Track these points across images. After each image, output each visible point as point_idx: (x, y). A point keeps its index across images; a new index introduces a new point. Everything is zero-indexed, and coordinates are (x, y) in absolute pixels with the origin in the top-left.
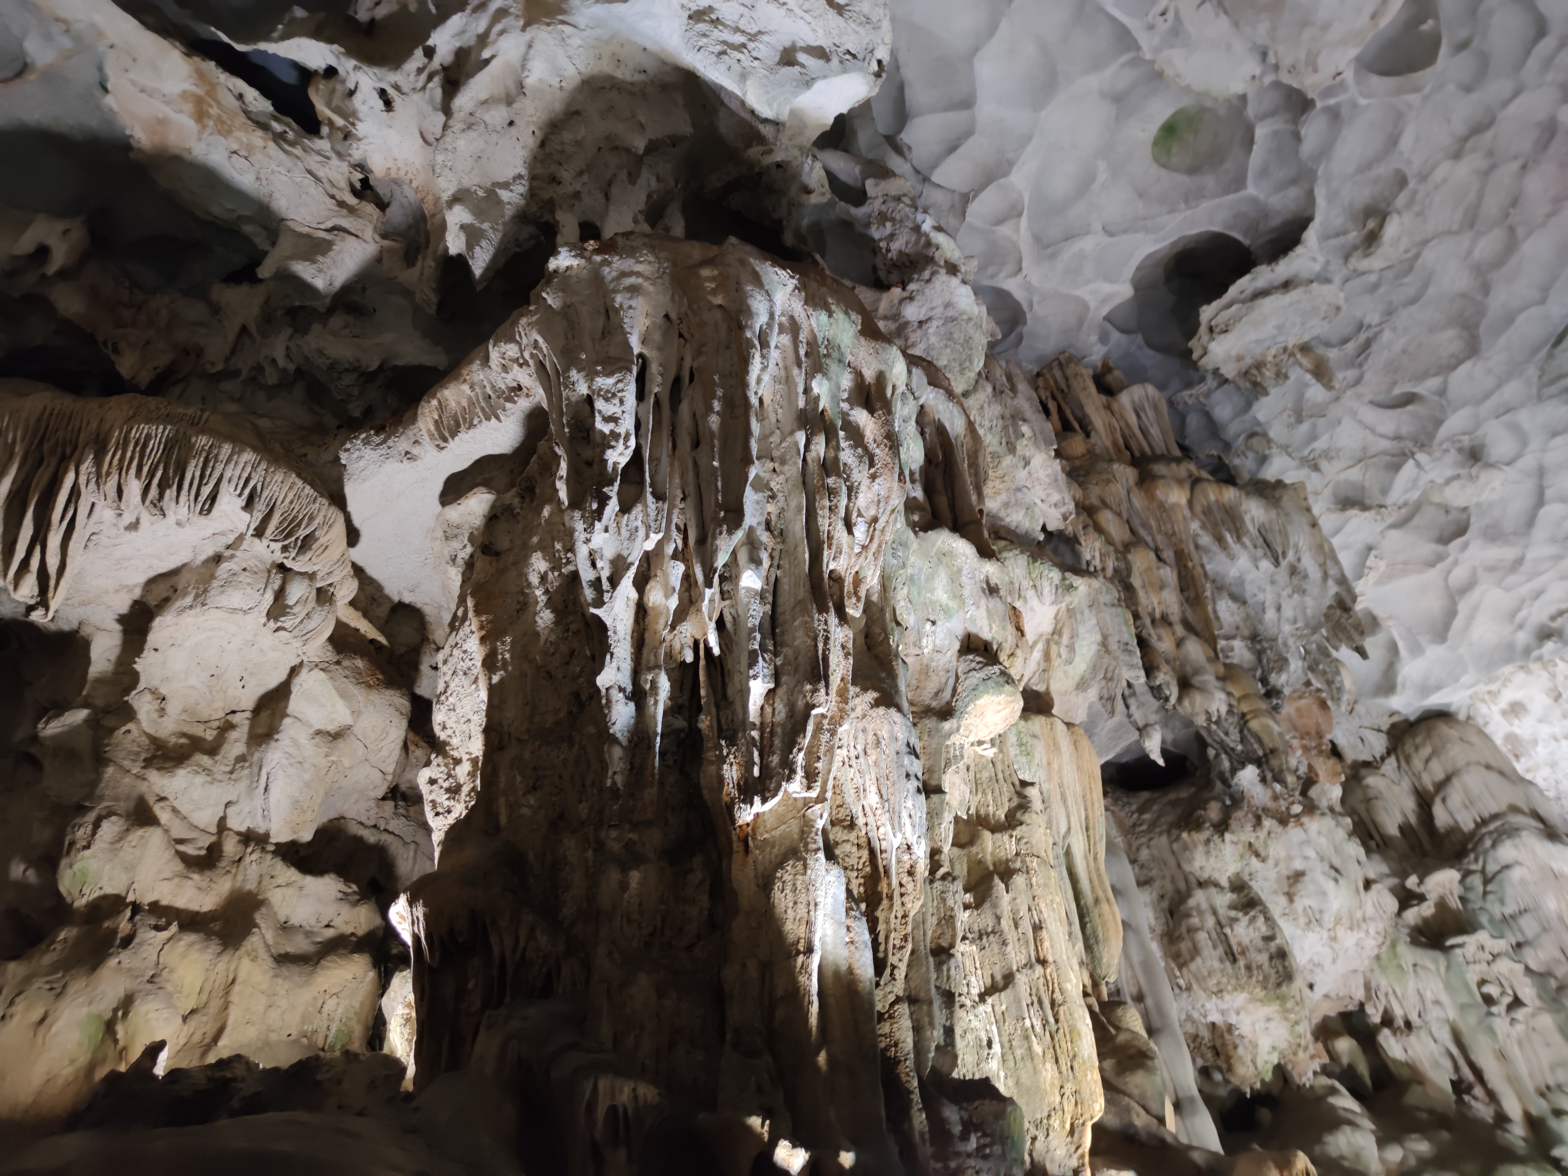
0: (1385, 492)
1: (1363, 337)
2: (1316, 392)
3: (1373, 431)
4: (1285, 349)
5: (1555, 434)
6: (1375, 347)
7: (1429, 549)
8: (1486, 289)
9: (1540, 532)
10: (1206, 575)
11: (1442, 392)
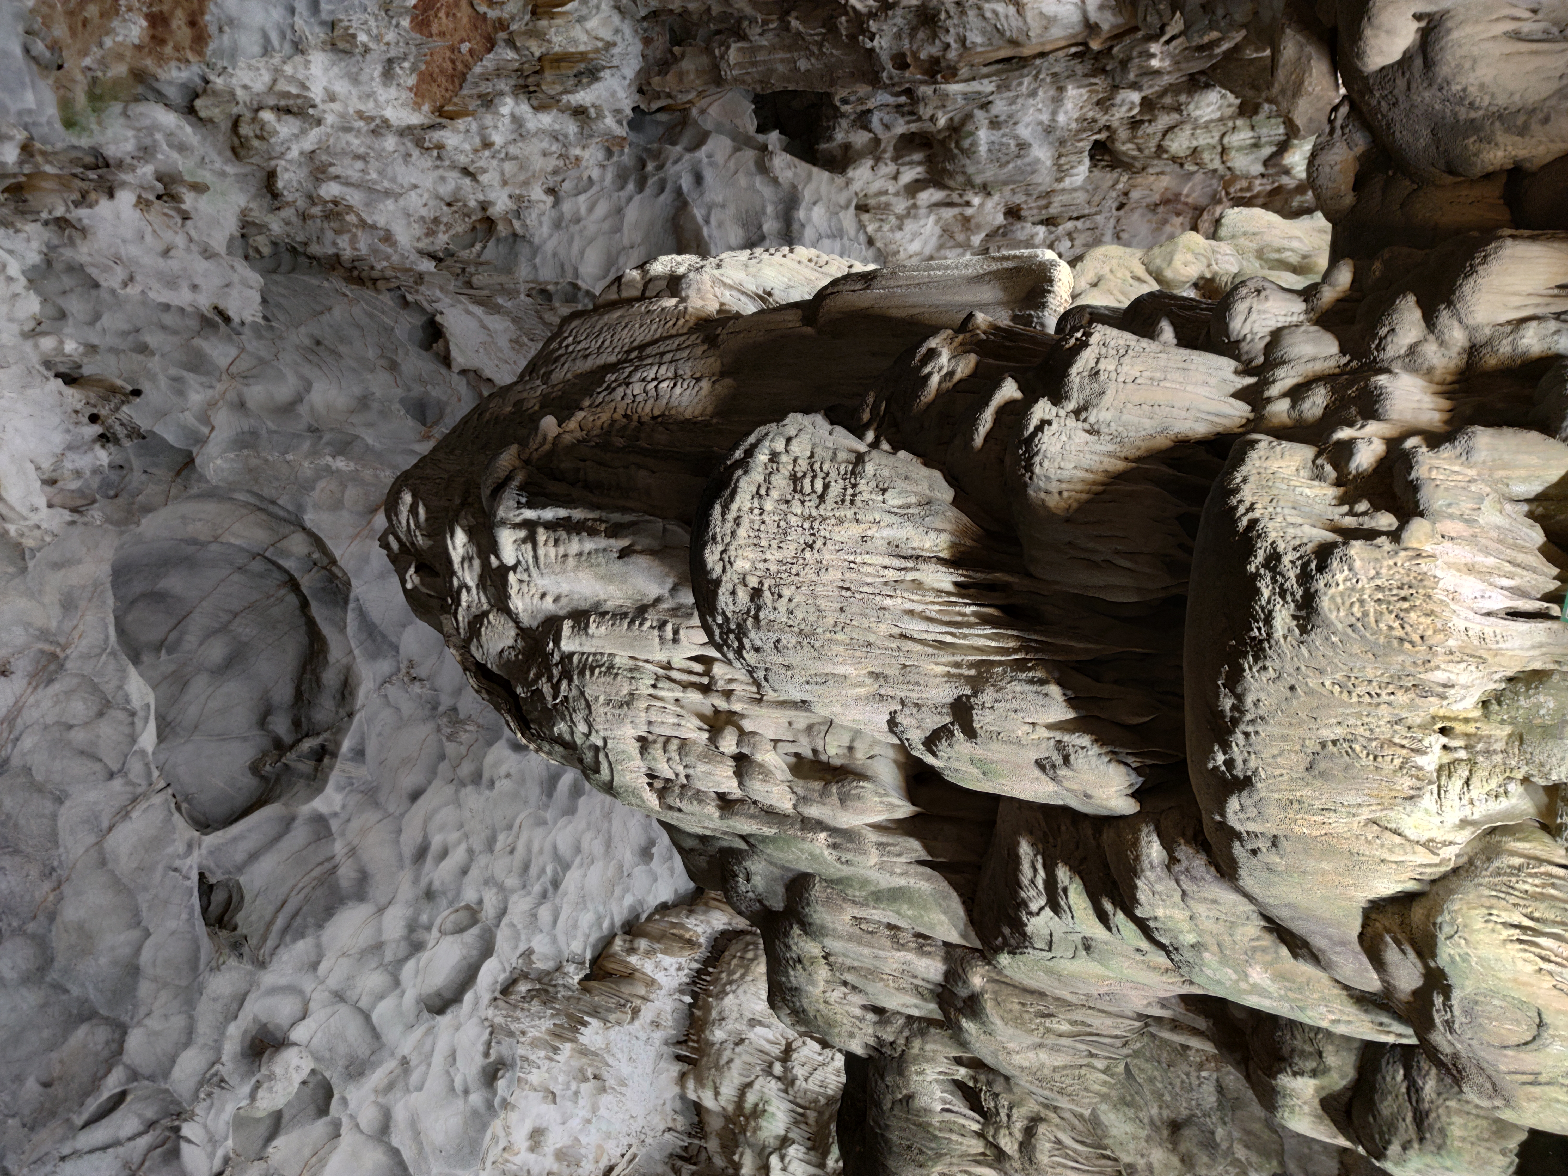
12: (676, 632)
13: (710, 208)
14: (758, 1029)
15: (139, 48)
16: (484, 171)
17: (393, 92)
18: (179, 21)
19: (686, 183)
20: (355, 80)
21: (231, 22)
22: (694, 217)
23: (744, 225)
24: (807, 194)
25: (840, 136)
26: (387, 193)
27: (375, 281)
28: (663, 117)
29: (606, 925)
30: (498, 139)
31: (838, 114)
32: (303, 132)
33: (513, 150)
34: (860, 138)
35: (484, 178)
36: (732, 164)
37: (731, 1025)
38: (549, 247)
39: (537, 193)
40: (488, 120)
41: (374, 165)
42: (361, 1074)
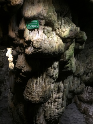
12: (46, 106)
14: (88, 95)
29: (79, 113)
37: (88, 99)
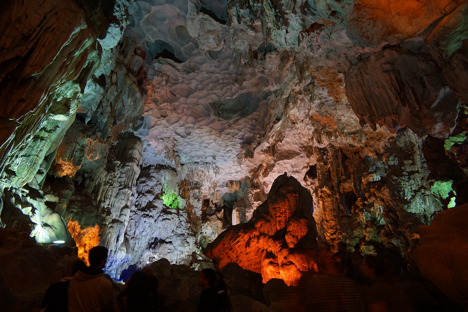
0: (160, 104)
1: (177, 82)
2: (164, 83)
3: (167, 94)
4: (166, 74)
5: (186, 115)
6: (177, 85)
7: (159, 115)
8: (195, 91)
9: (173, 126)
10: (122, 98)
11: (179, 98)
13: (298, 159)
15: (319, 78)
16: (303, 124)
17: (314, 111)
18: (323, 83)
19: (302, 155)
20: (316, 106)
21: (324, 91)
22: (296, 156)
23: (295, 165)
24: (300, 175)
25: (309, 179)
26: (299, 110)
27: (285, 108)
28: (311, 150)
30: (308, 126)
31: (313, 179)
32: (308, 100)
33: (306, 128)
34: (309, 183)
35: (301, 123)
36: (305, 162)
38: (291, 133)
39: (299, 131)
40: (310, 125)
41: (303, 108)
42: (167, 122)
